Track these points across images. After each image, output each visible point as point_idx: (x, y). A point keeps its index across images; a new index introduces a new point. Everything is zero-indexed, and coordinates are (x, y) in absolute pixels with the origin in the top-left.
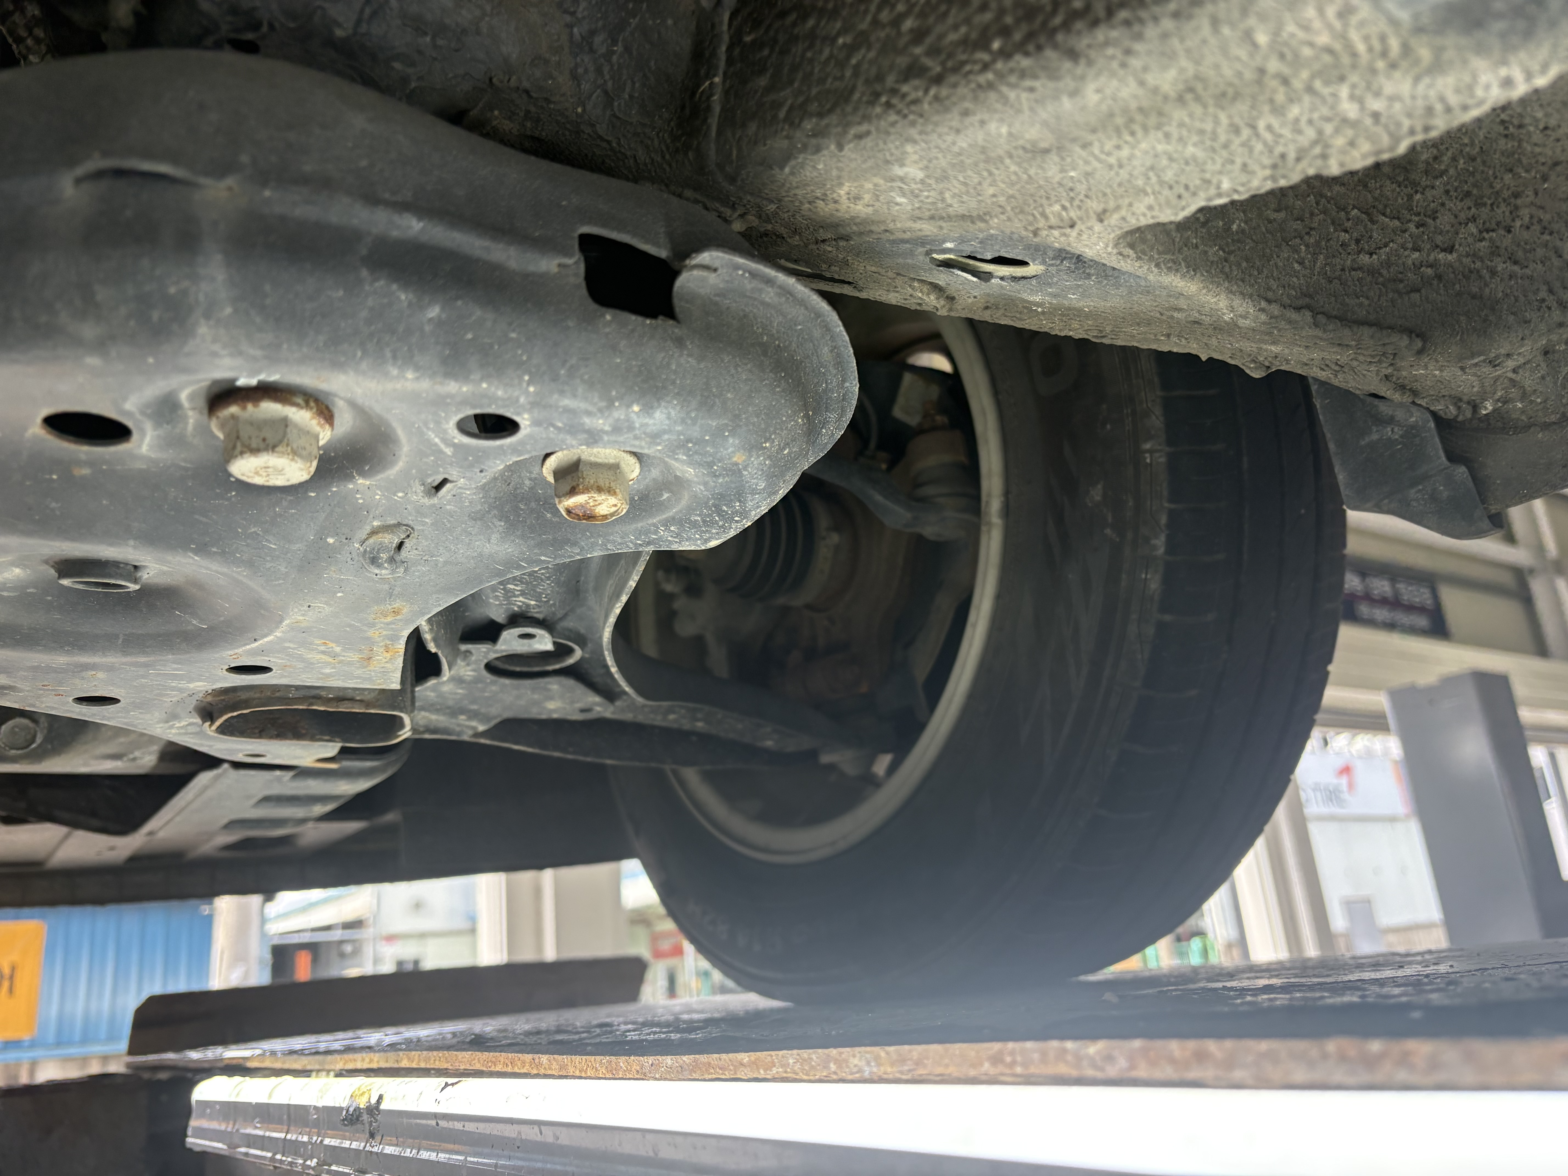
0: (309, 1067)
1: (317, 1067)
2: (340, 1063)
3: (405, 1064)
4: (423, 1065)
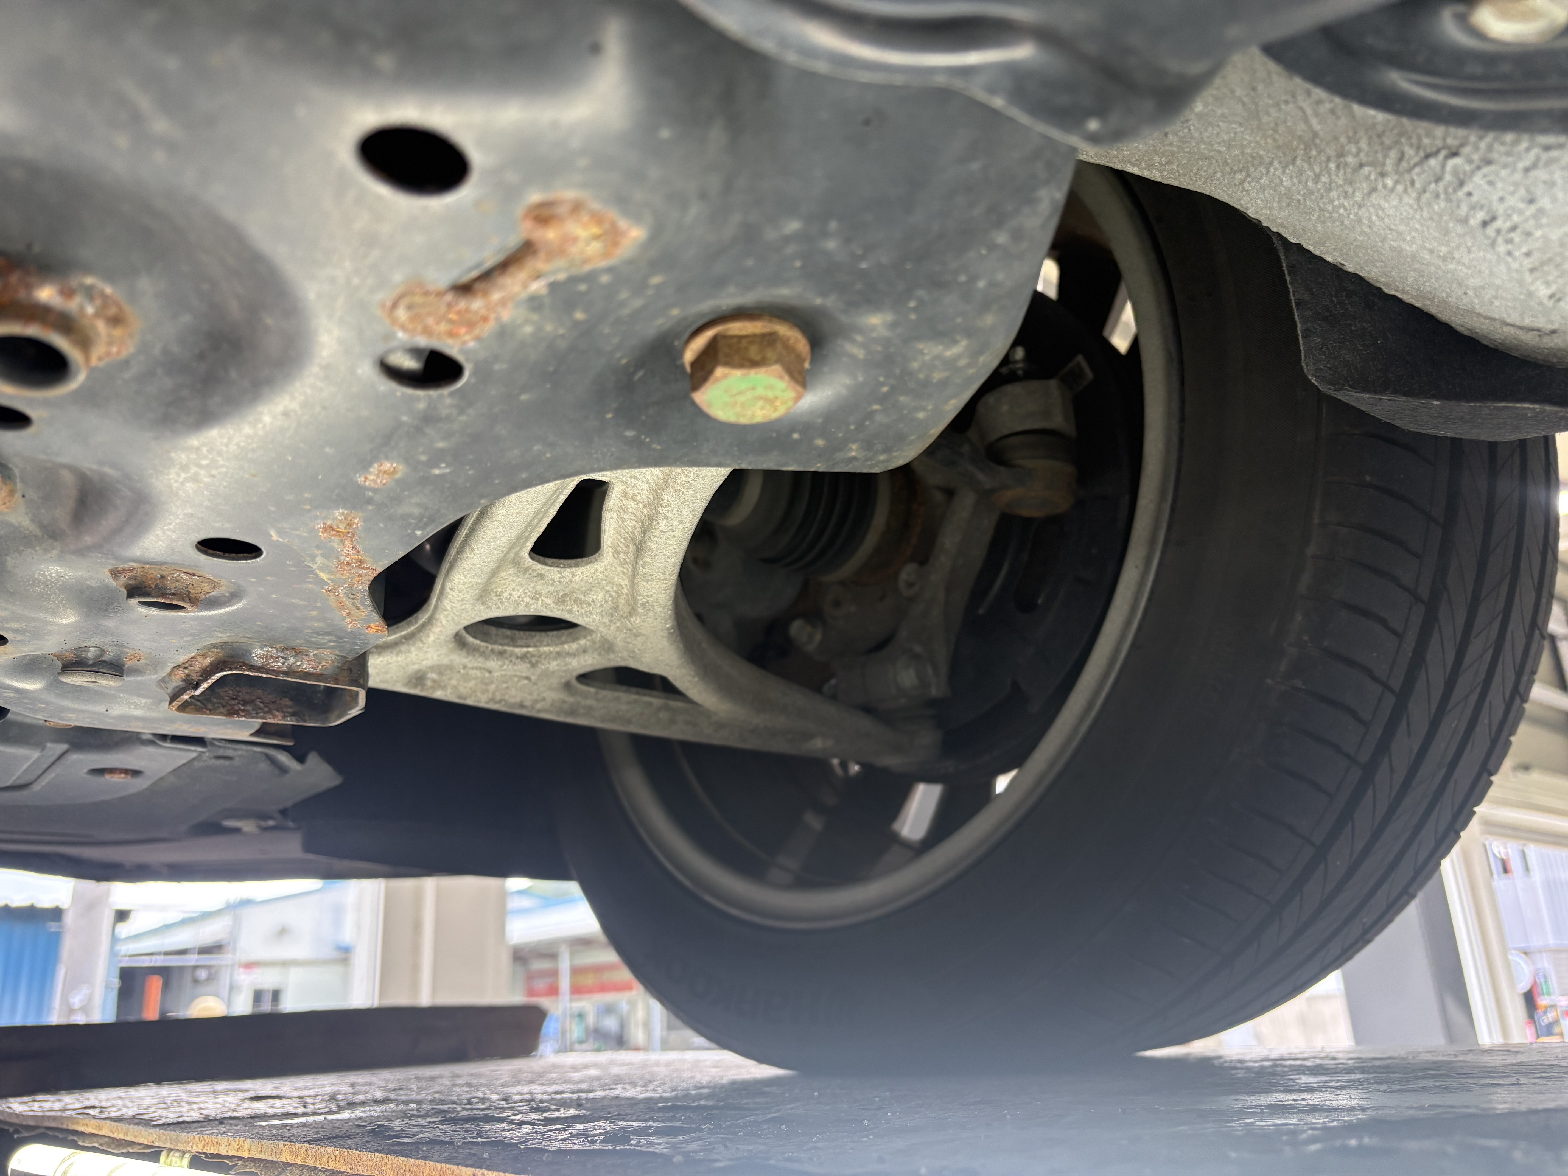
0: (157, 1144)
1: (168, 1145)
2: (197, 1143)
3: (285, 1157)
4: (310, 1163)
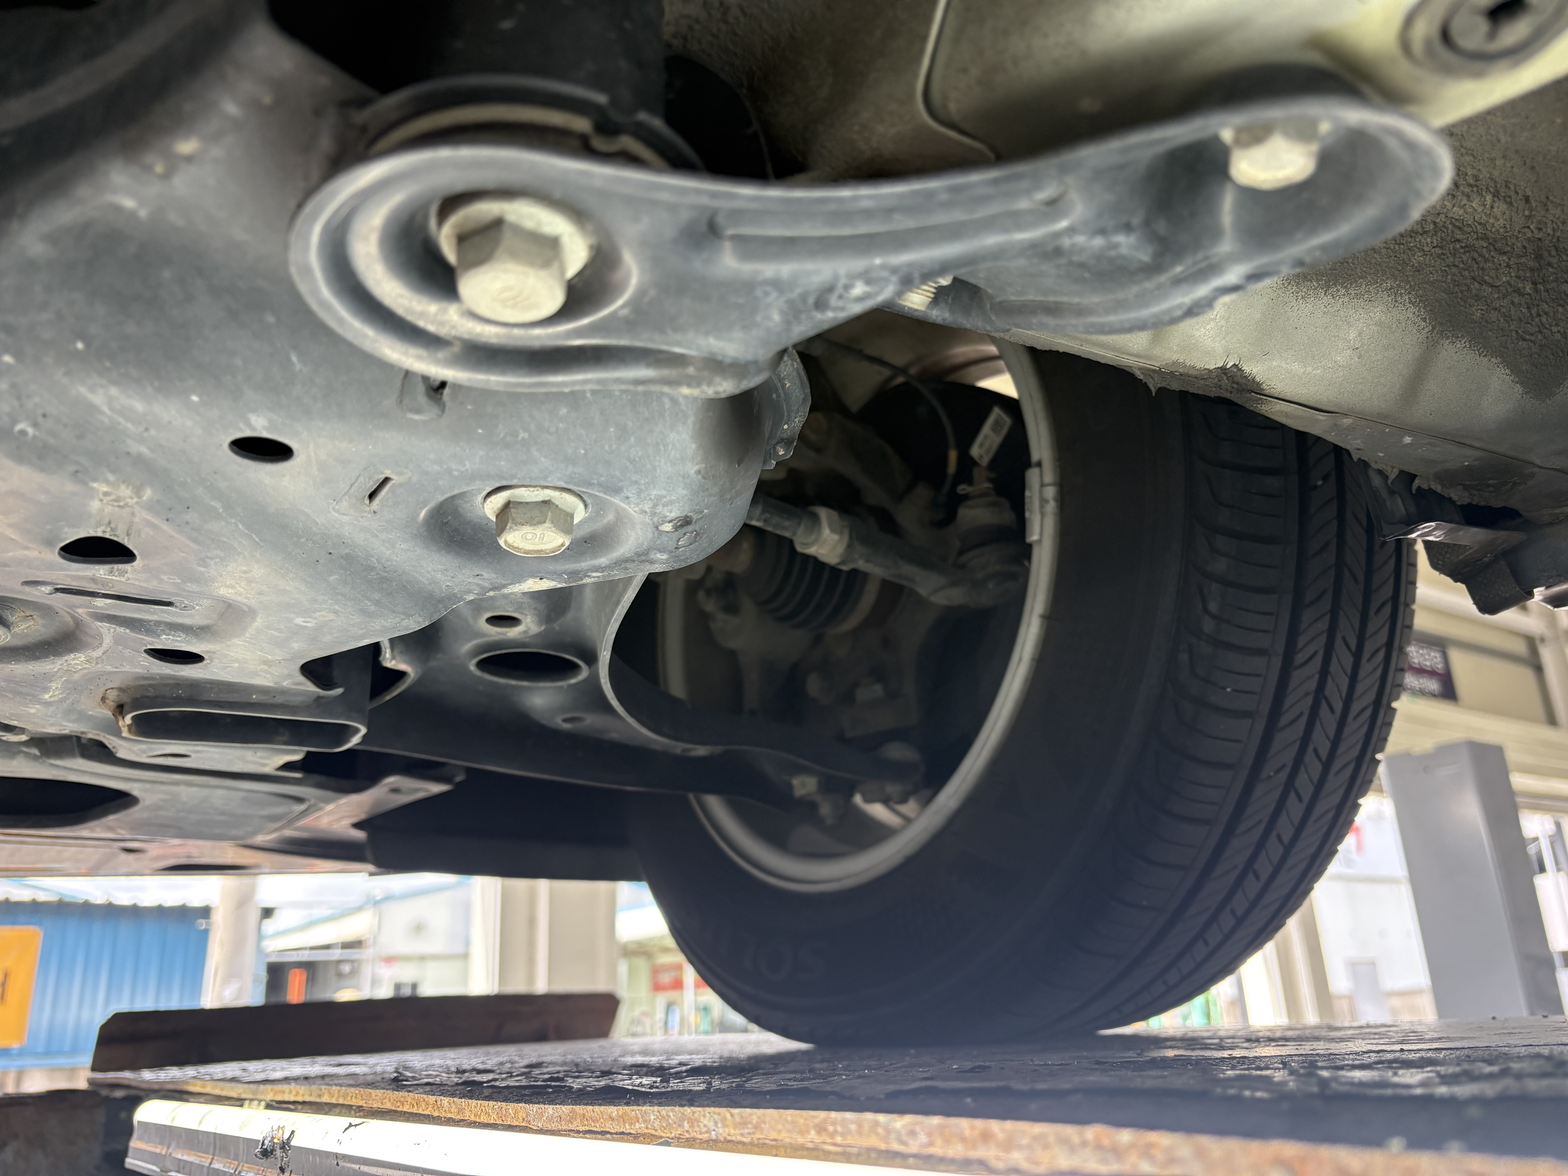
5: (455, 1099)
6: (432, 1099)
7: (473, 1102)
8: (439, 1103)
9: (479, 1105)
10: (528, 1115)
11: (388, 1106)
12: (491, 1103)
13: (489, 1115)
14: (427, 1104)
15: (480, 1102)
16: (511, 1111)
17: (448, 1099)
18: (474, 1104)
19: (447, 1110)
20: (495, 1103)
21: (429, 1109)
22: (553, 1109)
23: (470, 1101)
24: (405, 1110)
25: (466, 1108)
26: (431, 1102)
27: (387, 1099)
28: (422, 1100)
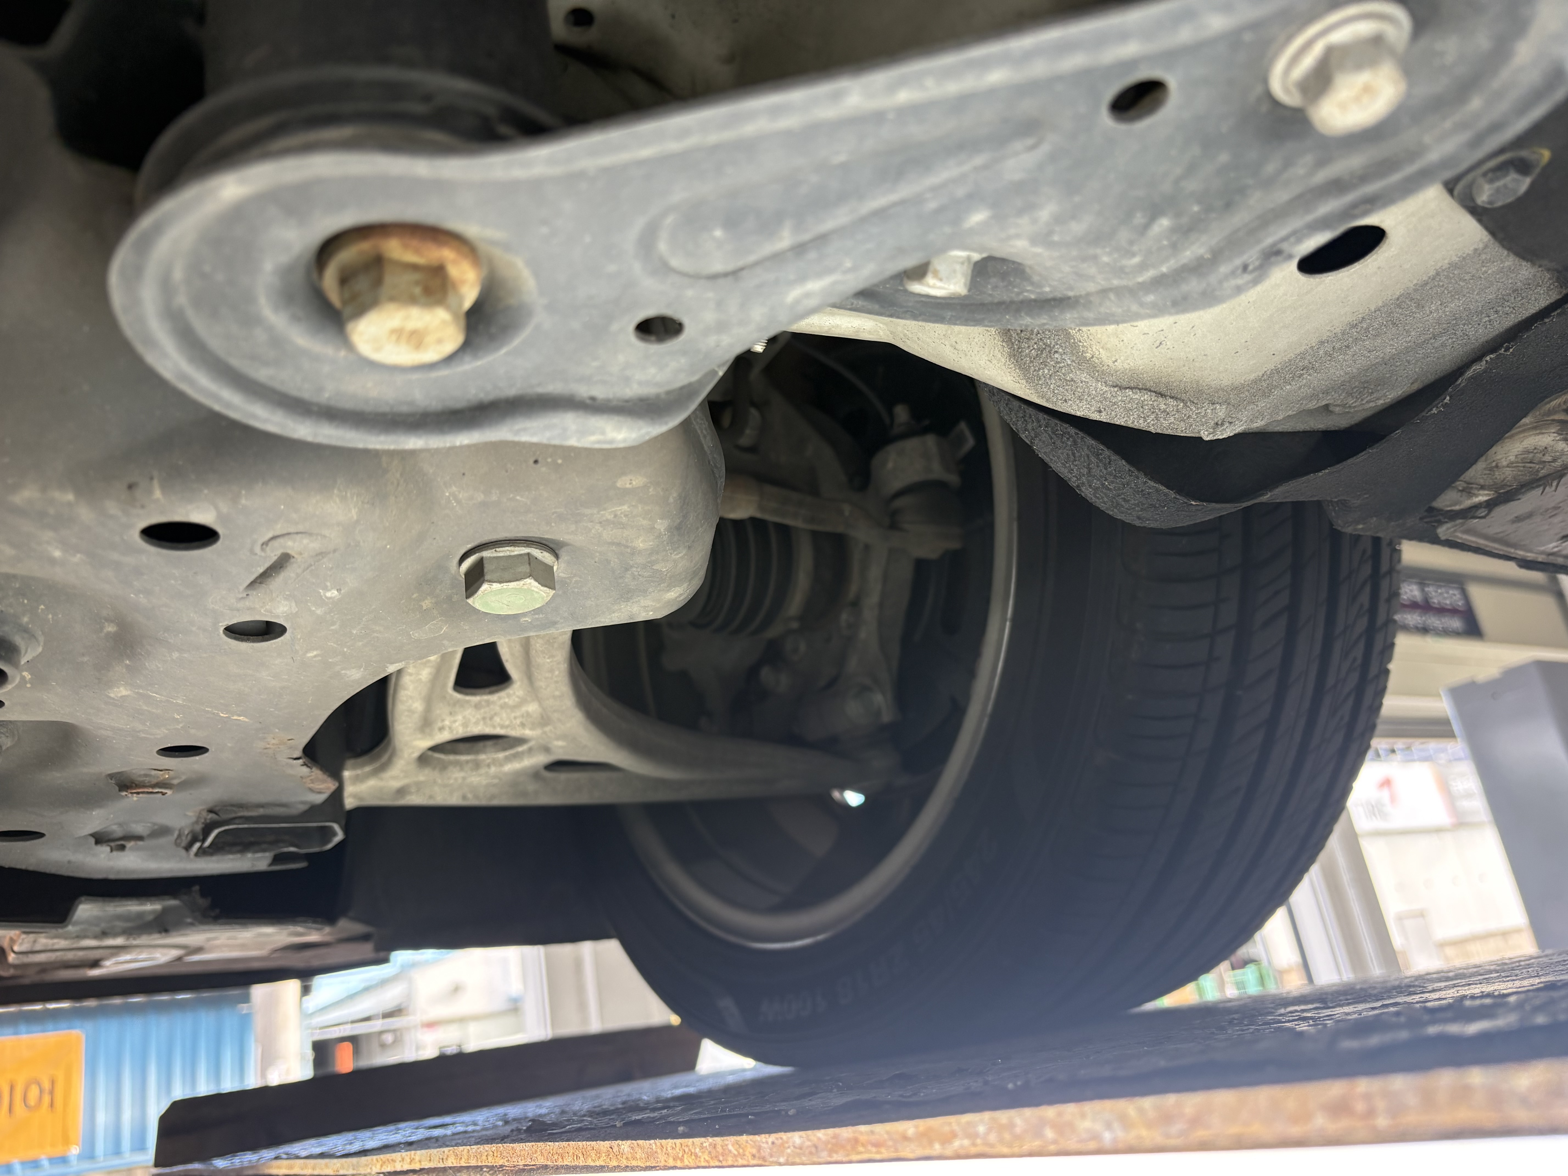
5: (641, 1142)
6: (604, 1145)
7: (670, 1142)
8: (616, 1149)
9: (678, 1145)
10: (759, 1149)
11: (541, 1161)
12: (698, 1140)
13: (696, 1156)
14: (599, 1153)
15: (678, 1141)
16: (730, 1147)
17: (629, 1142)
18: (670, 1144)
19: (630, 1156)
20: (703, 1139)
21: (602, 1159)
22: (801, 1137)
23: (663, 1141)
24: (565, 1163)
25: (659, 1151)
26: (605, 1150)
27: (539, 1153)
28: (589, 1148)
